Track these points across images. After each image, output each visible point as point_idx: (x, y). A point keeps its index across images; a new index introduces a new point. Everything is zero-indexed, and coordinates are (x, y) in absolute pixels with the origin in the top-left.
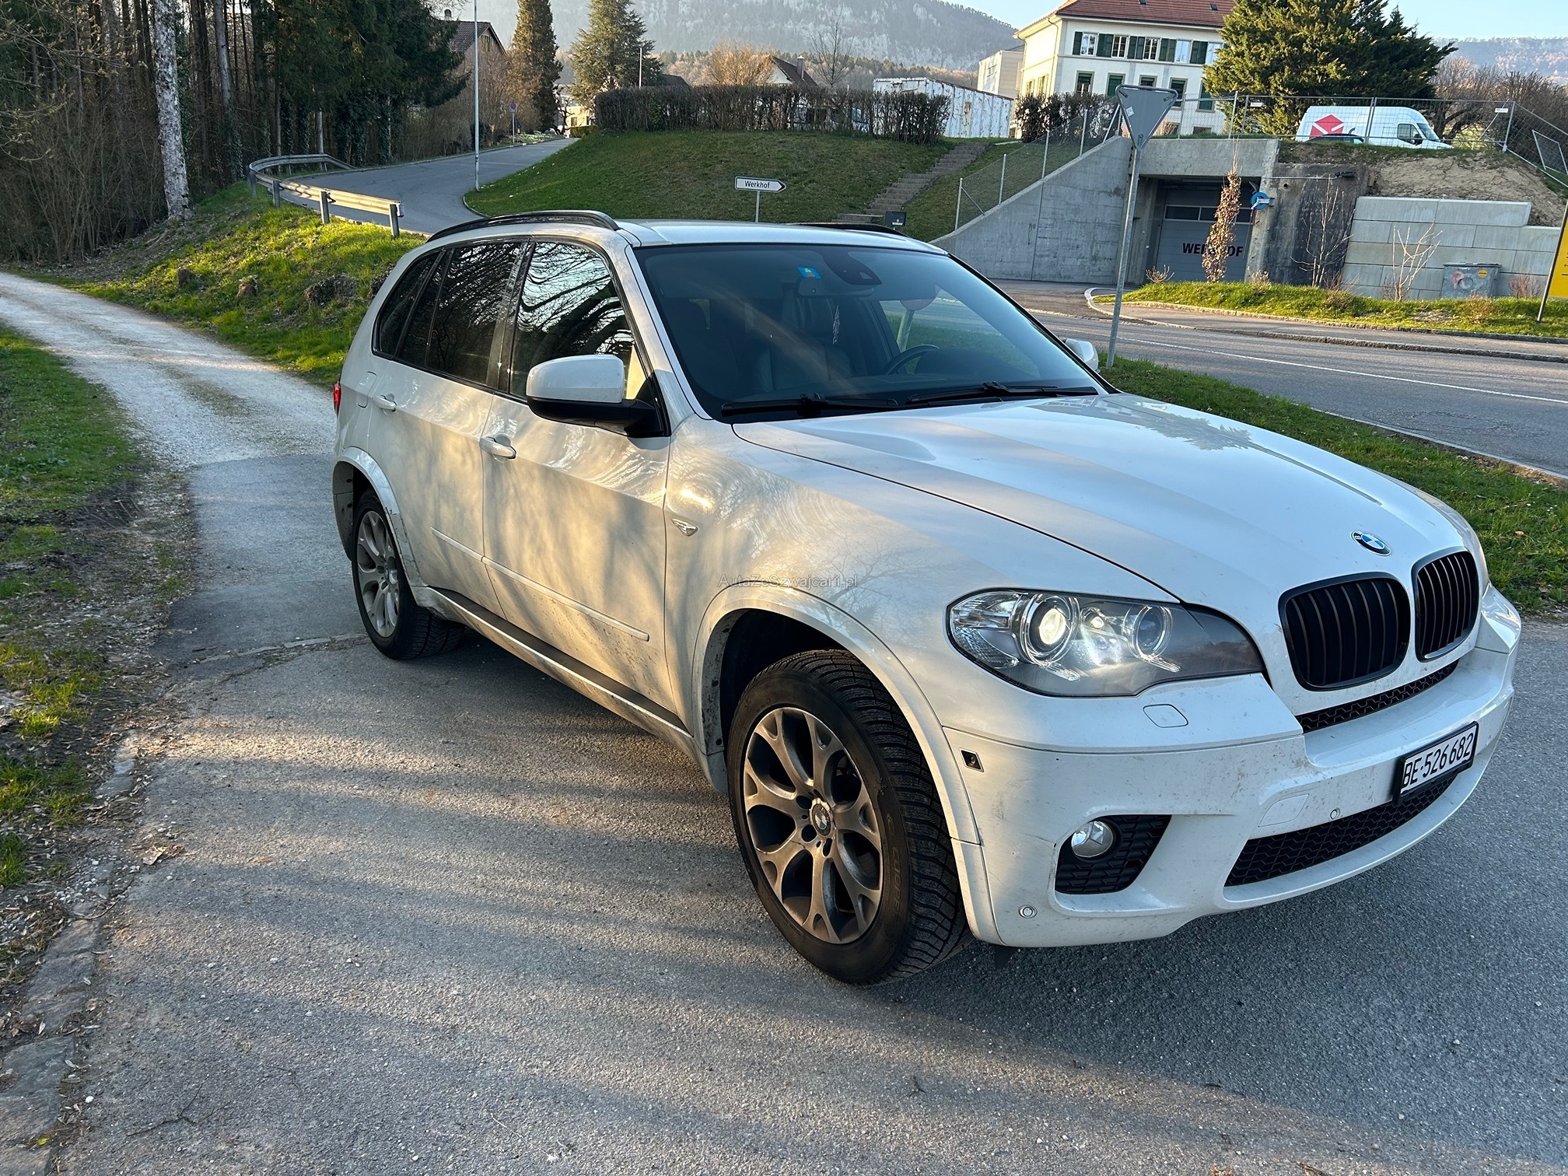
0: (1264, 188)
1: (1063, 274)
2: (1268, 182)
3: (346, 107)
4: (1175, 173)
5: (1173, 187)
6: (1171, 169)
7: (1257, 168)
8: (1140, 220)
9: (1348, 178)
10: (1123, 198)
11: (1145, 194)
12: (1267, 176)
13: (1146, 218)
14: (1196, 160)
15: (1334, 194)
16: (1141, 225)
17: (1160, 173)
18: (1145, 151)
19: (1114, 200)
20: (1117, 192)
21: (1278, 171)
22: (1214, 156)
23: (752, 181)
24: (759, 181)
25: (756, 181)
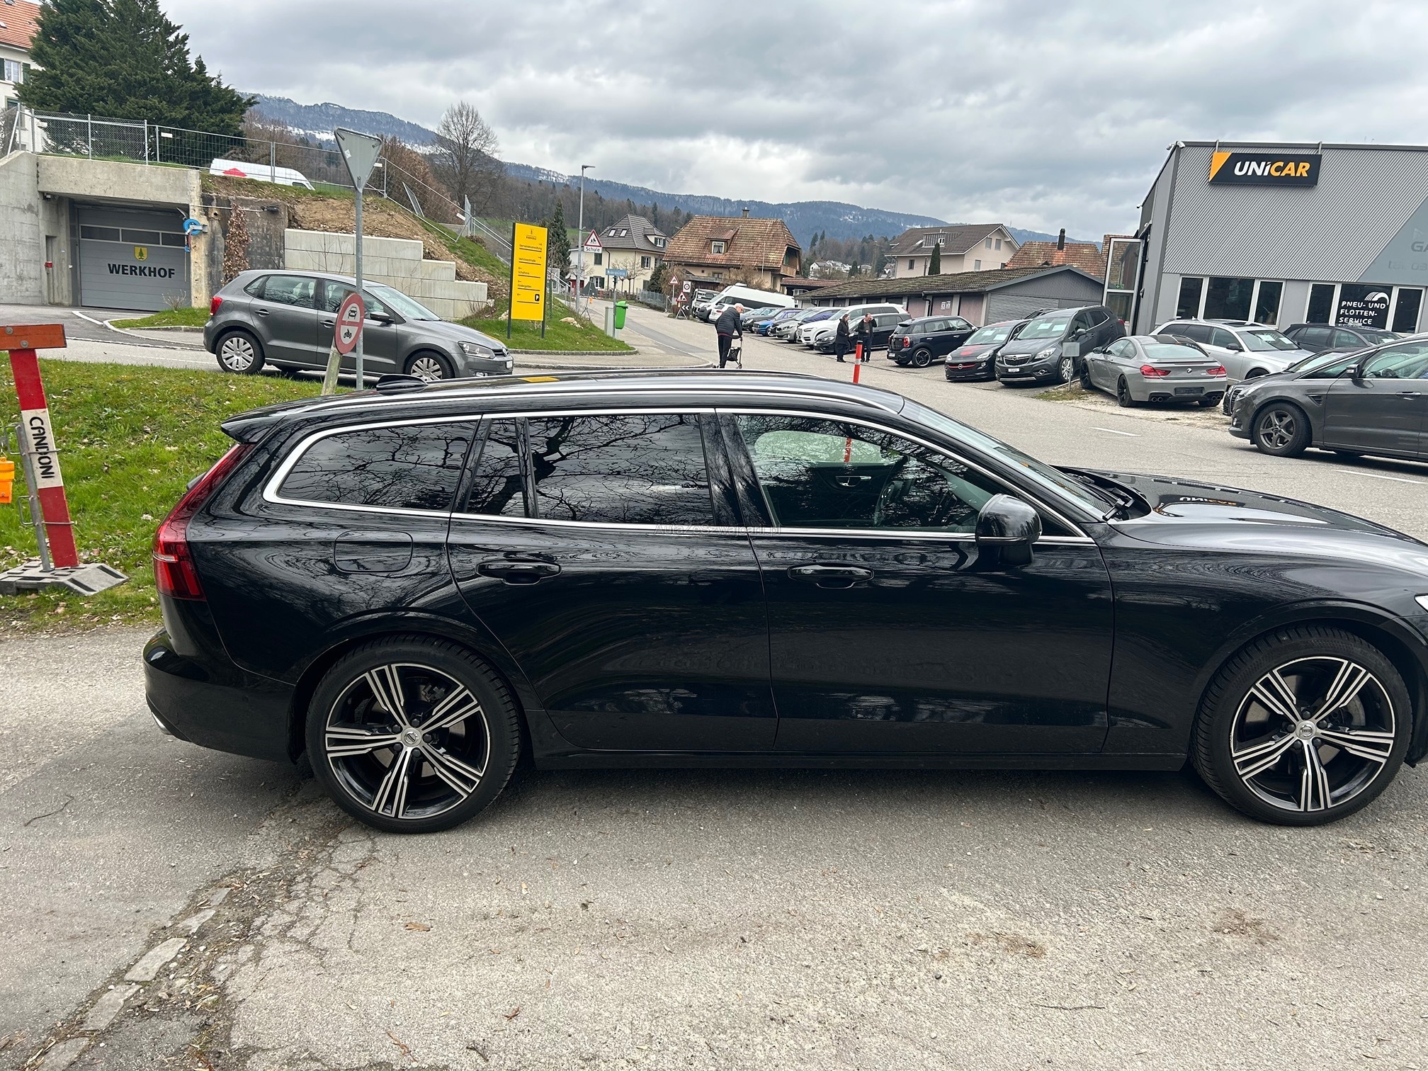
0: (195, 214)
2: (197, 210)
4: (92, 194)
5: (88, 208)
7: (182, 195)
8: (57, 239)
9: (273, 212)
10: (37, 215)
11: (57, 213)
12: (195, 203)
13: (63, 237)
14: (115, 183)
15: (263, 225)
16: (59, 245)
17: (76, 191)
18: (54, 169)
19: (28, 217)
20: (30, 208)
21: (206, 200)
22: (135, 180)
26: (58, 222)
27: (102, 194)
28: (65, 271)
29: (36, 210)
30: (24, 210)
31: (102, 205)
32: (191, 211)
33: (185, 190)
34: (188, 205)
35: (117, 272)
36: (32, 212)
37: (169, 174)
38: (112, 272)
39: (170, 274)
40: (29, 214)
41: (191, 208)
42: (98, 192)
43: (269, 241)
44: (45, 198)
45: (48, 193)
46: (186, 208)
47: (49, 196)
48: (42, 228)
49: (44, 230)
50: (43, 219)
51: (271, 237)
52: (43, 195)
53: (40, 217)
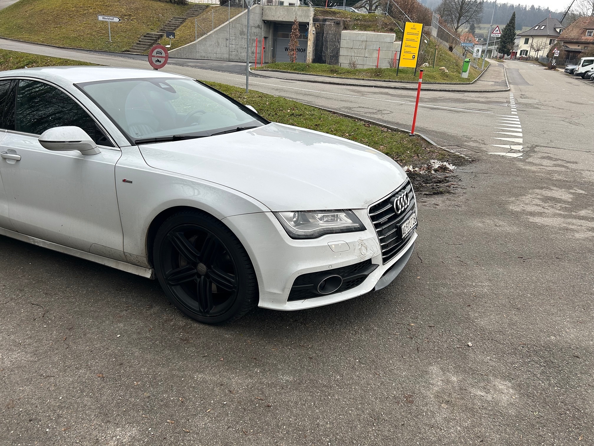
1: (241, 59)
4: (279, 20)
5: (280, 25)
6: (277, 18)
7: (307, 19)
8: (268, 38)
9: (338, 24)
10: (261, 29)
11: (269, 28)
12: (311, 22)
13: (270, 37)
14: (286, 15)
15: (334, 30)
16: (269, 39)
17: (274, 19)
18: (267, 11)
19: (257, 30)
20: (258, 26)
21: (315, 20)
22: (292, 13)
23: (105, 17)
24: (109, 17)
25: (107, 17)
26: (269, 32)
27: (282, 20)
28: (270, 51)
29: (261, 27)
30: (256, 27)
31: (284, 24)
32: (310, 25)
33: (308, 17)
34: (309, 23)
35: (287, 50)
36: (259, 28)
37: (304, 10)
38: (286, 50)
39: (304, 51)
40: (258, 29)
41: (310, 24)
42: (280, 19)
43: (335, 36)
44: (265, 22)
45: (266, 21)
46: (308, 24)
47: (266, 22)
48: (263, 34)
49: (263, 35)
50: (263, 30)
51: (336, 34)
52: (264, 21)
53: (262, 30)
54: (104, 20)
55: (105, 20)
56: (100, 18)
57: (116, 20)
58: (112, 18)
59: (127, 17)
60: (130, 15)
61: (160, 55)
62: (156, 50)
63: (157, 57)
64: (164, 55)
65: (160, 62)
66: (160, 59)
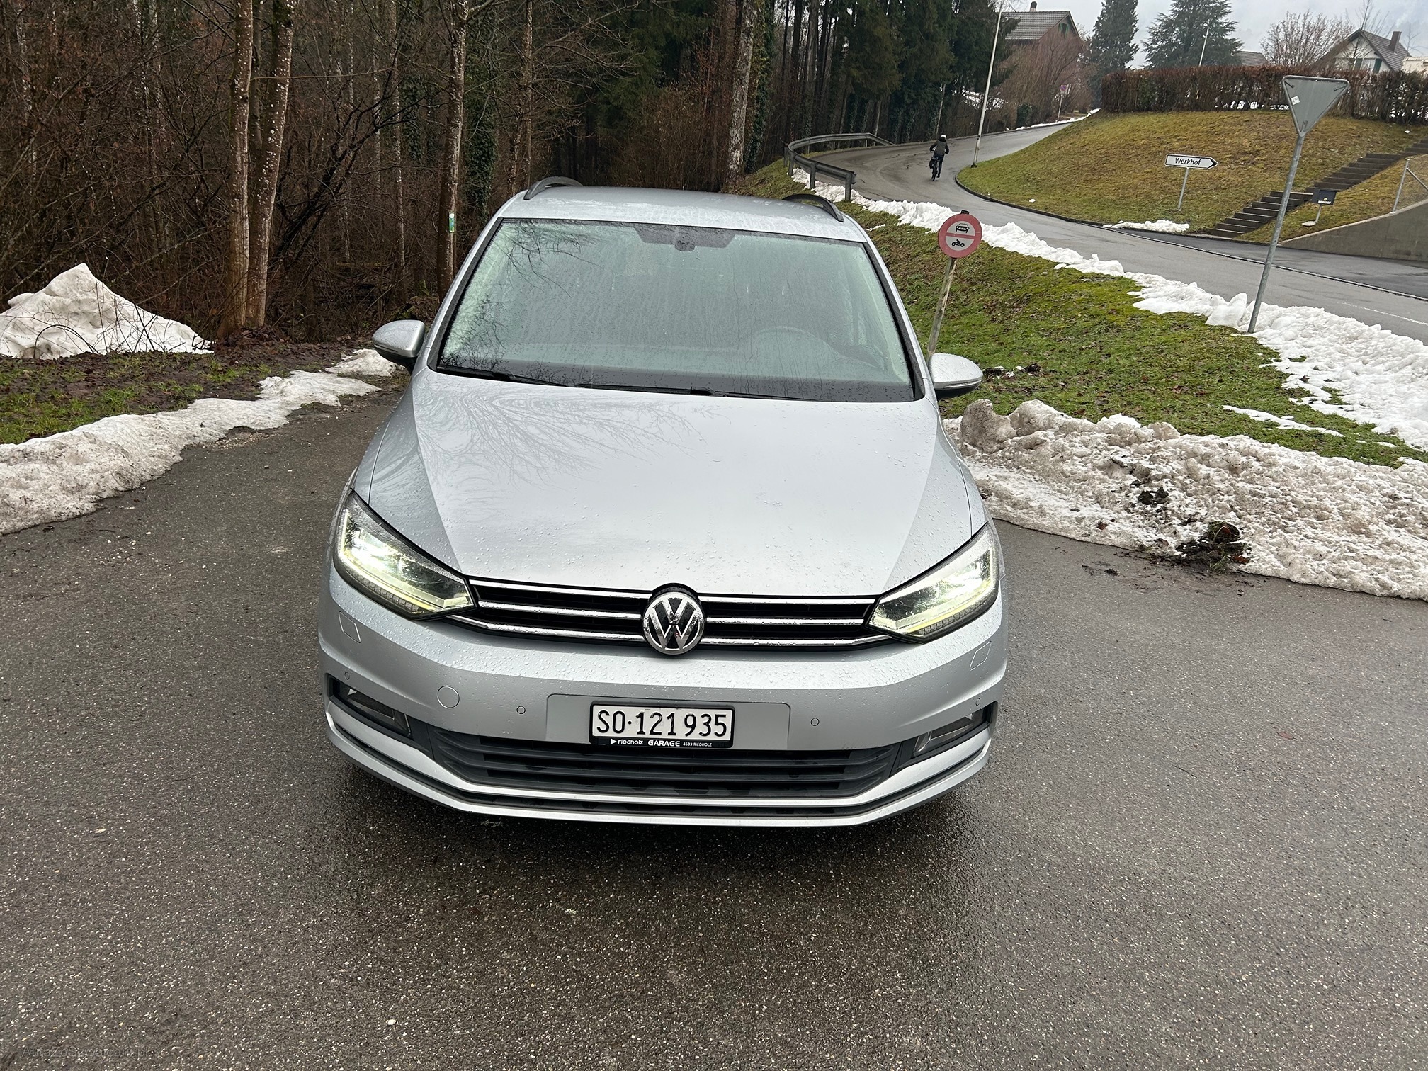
3: (904, 94)
23: (1183, 158)
24: (1190, 159)
25: (1187, 159)
54: (1177, 164)
55: (1180, 164)
56: (1171, 161)
57: (1206, 163)
58: (1198, 160)
59: (1246, 158)
60: (1256, 153)
61: (964, 233)
62: (957, 224)
63: (957, 235)
64: (972, 232)
65: (963, 245)
66: (961, 240)
